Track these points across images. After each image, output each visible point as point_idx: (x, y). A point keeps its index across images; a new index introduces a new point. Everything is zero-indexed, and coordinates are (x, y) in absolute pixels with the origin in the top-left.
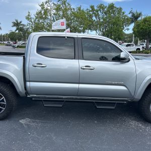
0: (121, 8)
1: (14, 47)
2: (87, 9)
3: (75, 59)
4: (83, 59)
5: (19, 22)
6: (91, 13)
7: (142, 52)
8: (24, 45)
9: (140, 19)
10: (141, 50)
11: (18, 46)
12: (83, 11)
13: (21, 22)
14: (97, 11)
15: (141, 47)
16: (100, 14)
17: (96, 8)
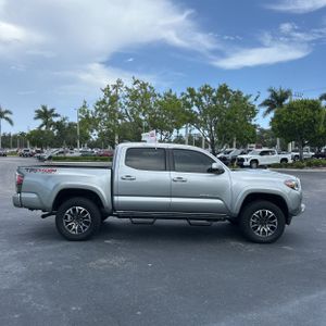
0: (239, 92)
1: (40, 159)
2: (182, 94)
3: (165, 170)
4: (174, 170)
5: (48, 109)
6: (189, 100)
7: (291, 166)
8: (62, 155)
9: (287, 101)
10: (290, 161)
11: (50, 158)
12: (175, 97)
13: (52, 110)
14: (200, 97)
15: (289, 157)
16: (204, 101)
17: (197, 92)
